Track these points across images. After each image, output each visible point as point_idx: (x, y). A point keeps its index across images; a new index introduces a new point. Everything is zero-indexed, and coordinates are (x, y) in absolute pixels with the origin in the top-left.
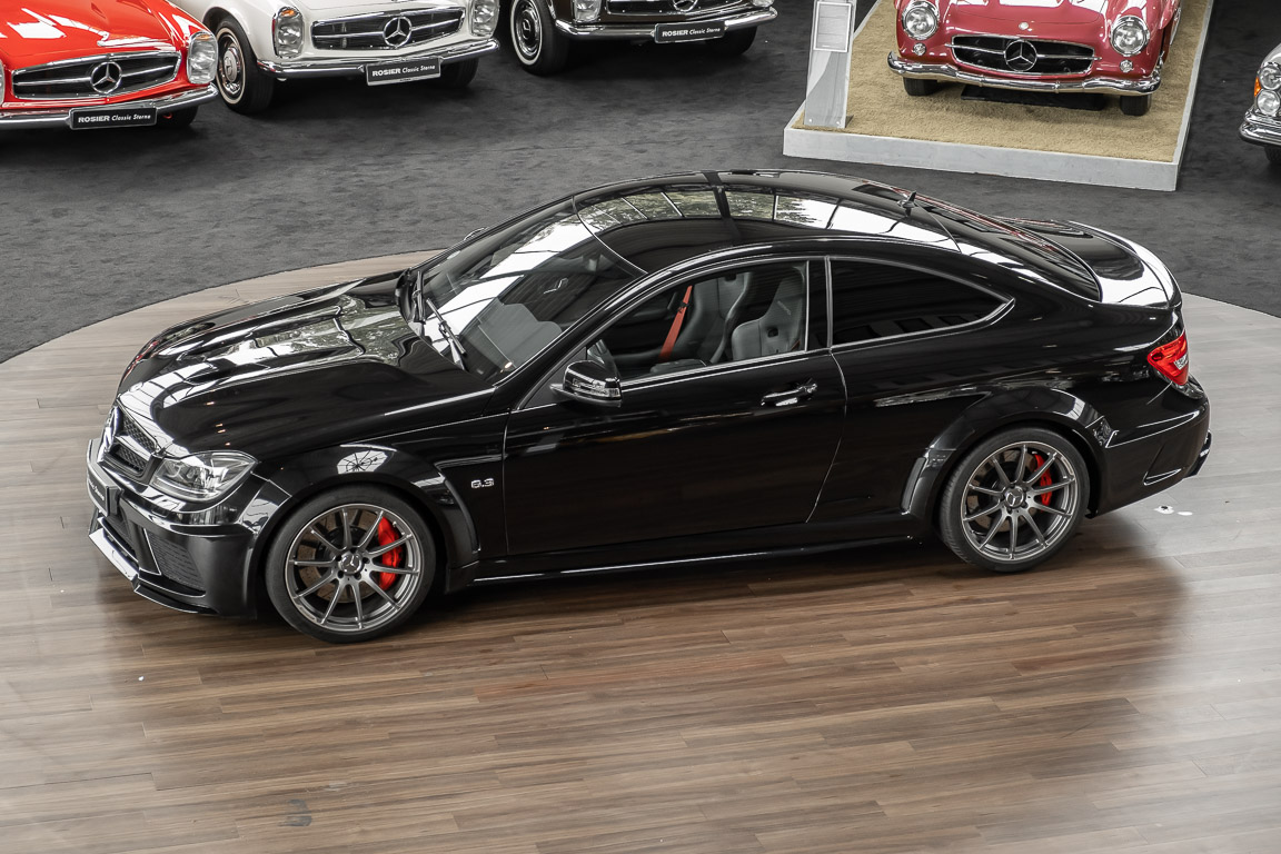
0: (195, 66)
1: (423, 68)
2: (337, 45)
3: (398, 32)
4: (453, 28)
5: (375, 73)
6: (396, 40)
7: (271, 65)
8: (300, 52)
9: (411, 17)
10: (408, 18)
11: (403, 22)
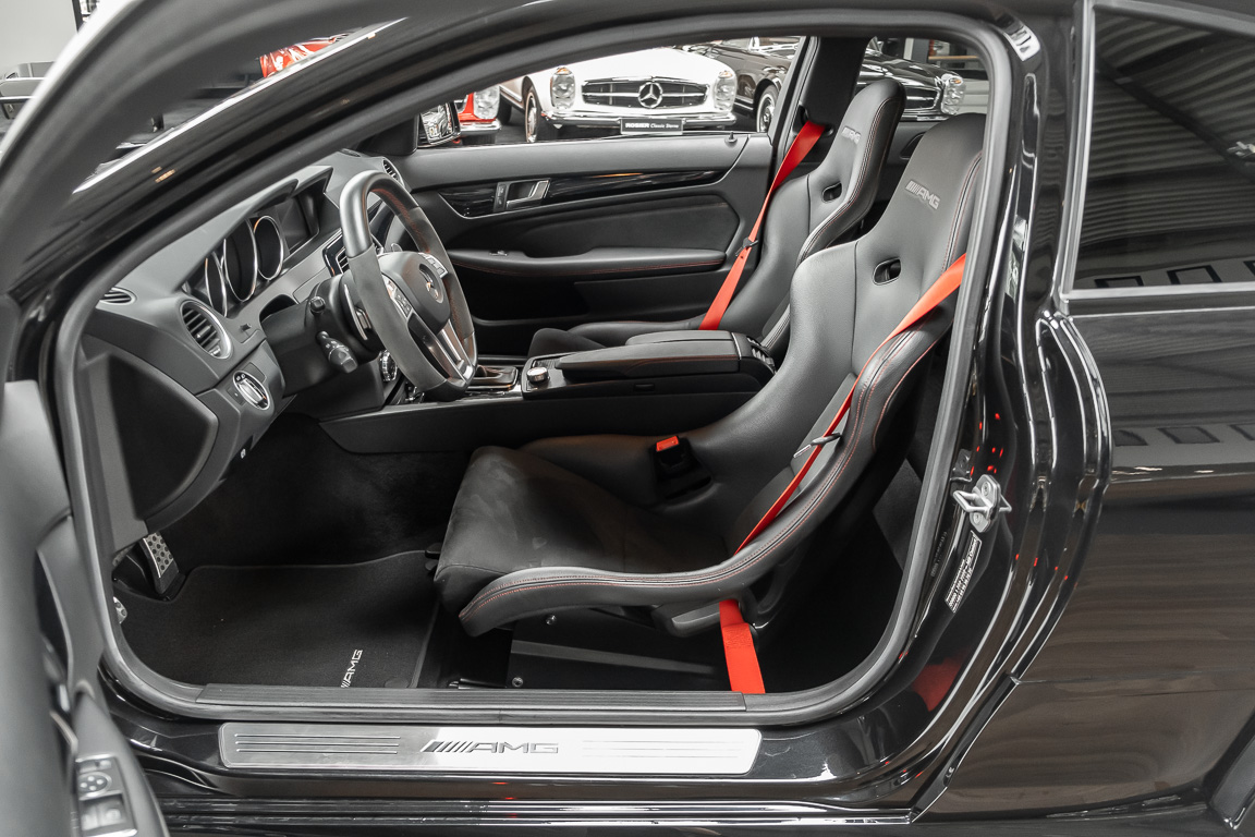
0: (481, 105)
1: (668, 126)
2: (605, 101)
3: (650, 95)
4: (700, 100)
5: (628, 125)
6: (650, 102)
7: (550, 115)
8: (571, 104)
9: (662, 84)
10: (657, 84)
11: (655, 87)
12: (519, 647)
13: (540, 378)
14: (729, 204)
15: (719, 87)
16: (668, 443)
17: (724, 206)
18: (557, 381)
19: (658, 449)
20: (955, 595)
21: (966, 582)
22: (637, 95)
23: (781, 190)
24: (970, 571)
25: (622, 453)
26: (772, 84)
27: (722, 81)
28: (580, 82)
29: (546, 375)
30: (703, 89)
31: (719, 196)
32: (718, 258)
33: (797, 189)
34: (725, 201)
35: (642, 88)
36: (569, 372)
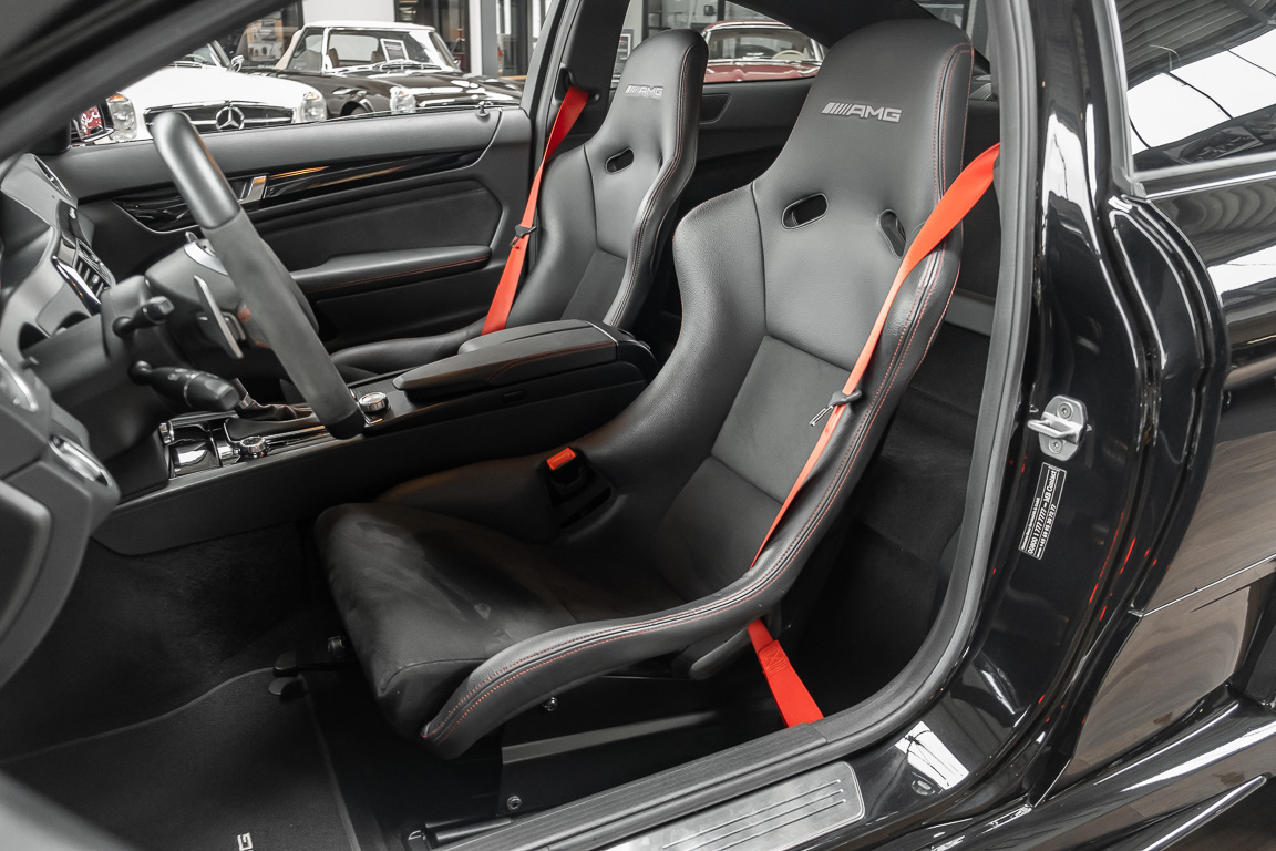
3: (230, 121)
4: (286, 125)
6: (230, 128)
9: (243, 109)
10: (236, 109)
11: (234, 113)
12: (513, 754)
13: (380, 406)
14: (488, 189)
15: (306, 111)
16: (561, 457)
17: (482, 192)
18: (401, 406)
19: (552, 467)
20: (1034, 540)
21: (1050, 521)
22: (214, 122)
23: (555, 163)
24: (1053, 507)
25: (505, 480)
26: (360, 106)
27: (309, 104)
28: (140, 111)
29: (386, 400)
30: (289, 113)
31: (475, 180)
32: (481, 255)
33: (573, 163)
34: (484, 186)
35: (219, 114)
36: (413, 392)
